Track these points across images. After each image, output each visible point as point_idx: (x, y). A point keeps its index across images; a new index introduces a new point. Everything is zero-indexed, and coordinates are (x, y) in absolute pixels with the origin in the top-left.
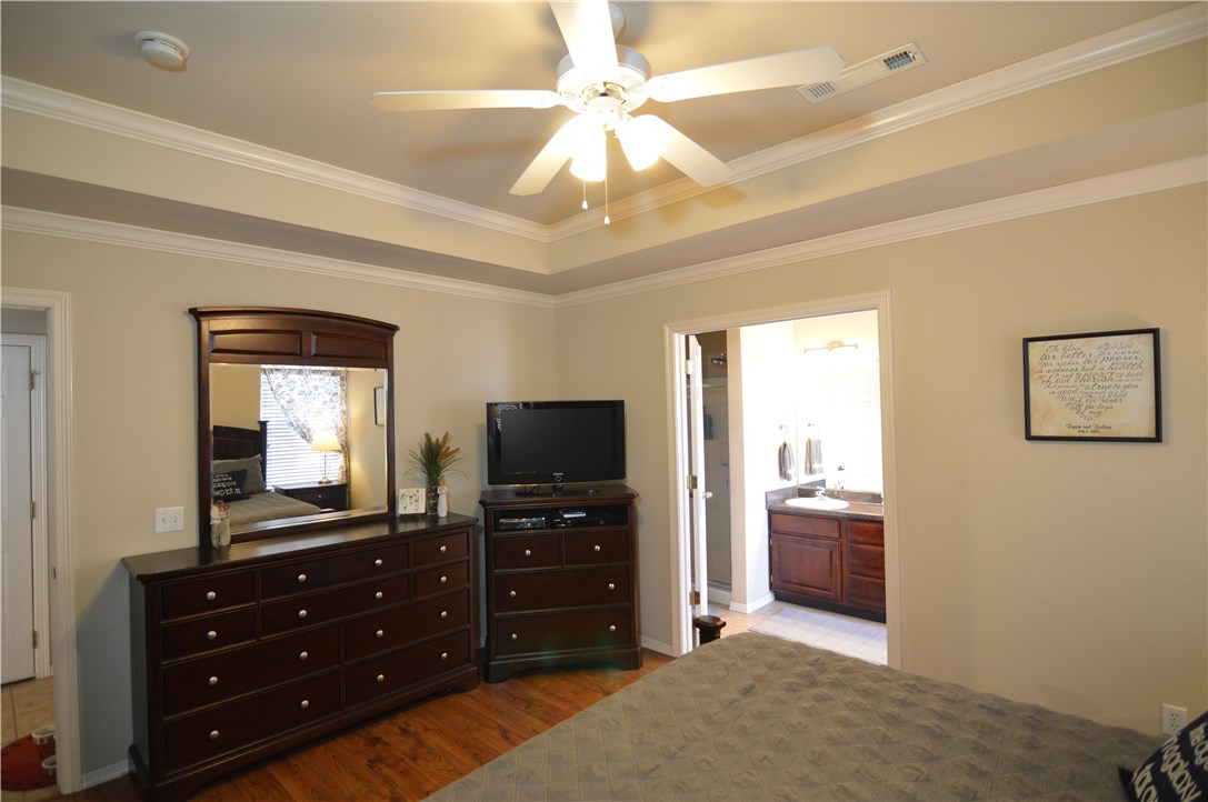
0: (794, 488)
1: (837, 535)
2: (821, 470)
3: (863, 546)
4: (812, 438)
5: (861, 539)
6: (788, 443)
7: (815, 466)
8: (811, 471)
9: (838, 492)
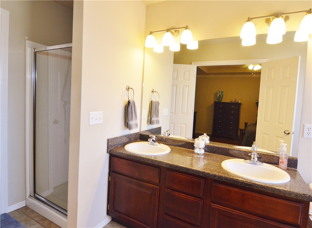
0: (137, 134)
1: (157, 181)
2: (158, 122)
3: (176, 194)
4: (153, 100)
5: (176, 187)
6: (131, 101)
7: (154, 119)
8: (150, 122)
9: (166, 139)
